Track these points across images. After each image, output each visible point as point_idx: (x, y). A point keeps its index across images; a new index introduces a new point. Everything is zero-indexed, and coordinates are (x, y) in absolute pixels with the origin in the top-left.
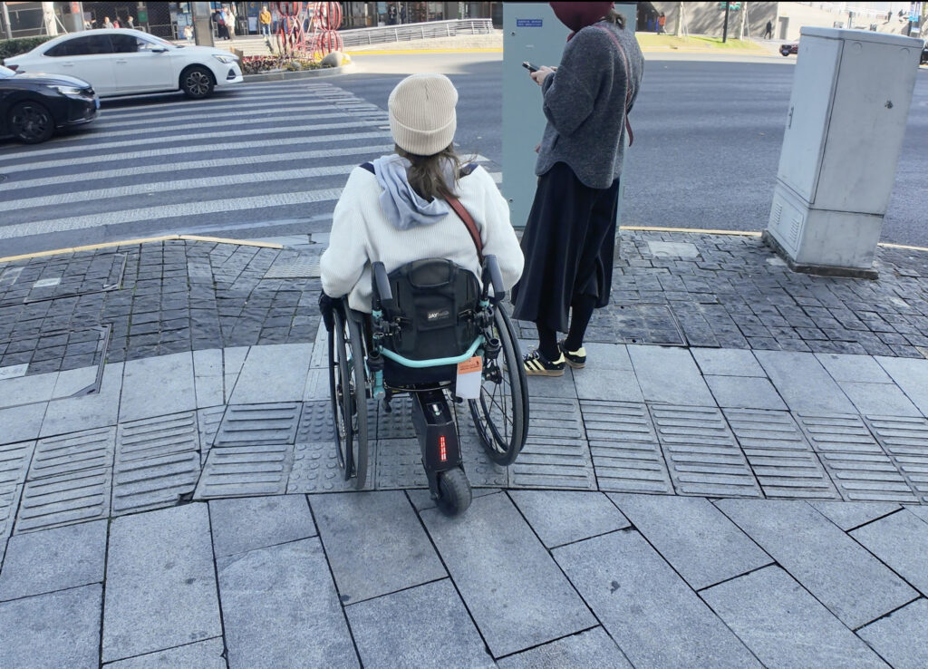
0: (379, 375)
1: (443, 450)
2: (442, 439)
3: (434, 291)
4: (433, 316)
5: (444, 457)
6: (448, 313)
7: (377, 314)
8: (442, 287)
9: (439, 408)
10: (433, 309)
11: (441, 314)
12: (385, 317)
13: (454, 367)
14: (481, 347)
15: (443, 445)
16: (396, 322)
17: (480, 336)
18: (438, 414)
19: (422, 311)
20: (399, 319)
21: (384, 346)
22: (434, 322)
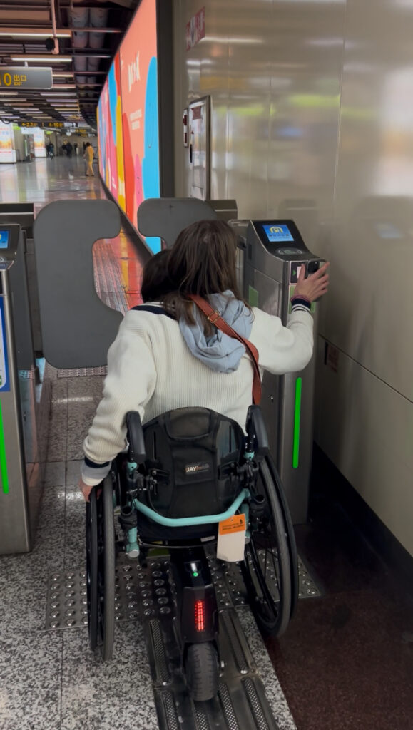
0: (133, 533)
1: (201, 618)
2: (200, 605)
3: (192, 444)
4: (191, 469)
5: (201, 626)
6: (207, 466)
7: (132, 467)
8: (202, 439)
9: (199, 568)
10: (192, 463)
11: (201, 468)
12: (140, 470)
13: (215, 526)
14: (245, 502)
15: (200, 611)
16: (152, 475)
17: (245, 490)
18: (196, 575)
19: (181, 464)
20: (155, 472)
21: (139, 500)
22: (192, 475)
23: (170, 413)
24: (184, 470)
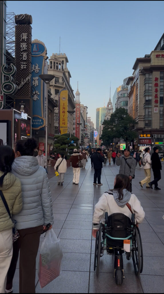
0: (105, 240)
1: (119, 263)
2: (119, 260)
3: (119, 221)
4: (118, 227)
5: (119, 266)
6: (122, 226)
7: (106, 225)
8: (121, 220)
9: (119, 252)
10: (118, 225)
11: (120, 227)
12: (107, 226)
13: (123, 241)
14: (131, 237)
15: (119, 262)
17: (131, 235)
18: (119, 254)
21: (107, 234)
22: (118, 228)
23: (114, 214)
24: (117, 227)
